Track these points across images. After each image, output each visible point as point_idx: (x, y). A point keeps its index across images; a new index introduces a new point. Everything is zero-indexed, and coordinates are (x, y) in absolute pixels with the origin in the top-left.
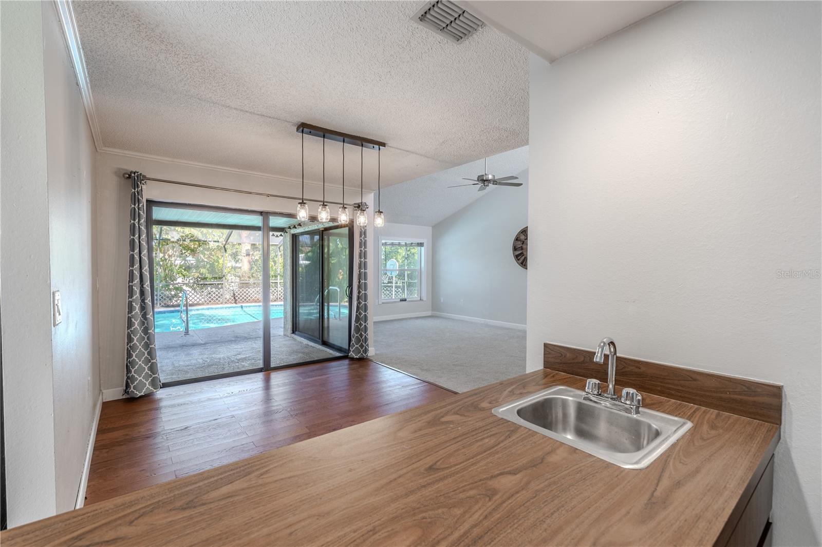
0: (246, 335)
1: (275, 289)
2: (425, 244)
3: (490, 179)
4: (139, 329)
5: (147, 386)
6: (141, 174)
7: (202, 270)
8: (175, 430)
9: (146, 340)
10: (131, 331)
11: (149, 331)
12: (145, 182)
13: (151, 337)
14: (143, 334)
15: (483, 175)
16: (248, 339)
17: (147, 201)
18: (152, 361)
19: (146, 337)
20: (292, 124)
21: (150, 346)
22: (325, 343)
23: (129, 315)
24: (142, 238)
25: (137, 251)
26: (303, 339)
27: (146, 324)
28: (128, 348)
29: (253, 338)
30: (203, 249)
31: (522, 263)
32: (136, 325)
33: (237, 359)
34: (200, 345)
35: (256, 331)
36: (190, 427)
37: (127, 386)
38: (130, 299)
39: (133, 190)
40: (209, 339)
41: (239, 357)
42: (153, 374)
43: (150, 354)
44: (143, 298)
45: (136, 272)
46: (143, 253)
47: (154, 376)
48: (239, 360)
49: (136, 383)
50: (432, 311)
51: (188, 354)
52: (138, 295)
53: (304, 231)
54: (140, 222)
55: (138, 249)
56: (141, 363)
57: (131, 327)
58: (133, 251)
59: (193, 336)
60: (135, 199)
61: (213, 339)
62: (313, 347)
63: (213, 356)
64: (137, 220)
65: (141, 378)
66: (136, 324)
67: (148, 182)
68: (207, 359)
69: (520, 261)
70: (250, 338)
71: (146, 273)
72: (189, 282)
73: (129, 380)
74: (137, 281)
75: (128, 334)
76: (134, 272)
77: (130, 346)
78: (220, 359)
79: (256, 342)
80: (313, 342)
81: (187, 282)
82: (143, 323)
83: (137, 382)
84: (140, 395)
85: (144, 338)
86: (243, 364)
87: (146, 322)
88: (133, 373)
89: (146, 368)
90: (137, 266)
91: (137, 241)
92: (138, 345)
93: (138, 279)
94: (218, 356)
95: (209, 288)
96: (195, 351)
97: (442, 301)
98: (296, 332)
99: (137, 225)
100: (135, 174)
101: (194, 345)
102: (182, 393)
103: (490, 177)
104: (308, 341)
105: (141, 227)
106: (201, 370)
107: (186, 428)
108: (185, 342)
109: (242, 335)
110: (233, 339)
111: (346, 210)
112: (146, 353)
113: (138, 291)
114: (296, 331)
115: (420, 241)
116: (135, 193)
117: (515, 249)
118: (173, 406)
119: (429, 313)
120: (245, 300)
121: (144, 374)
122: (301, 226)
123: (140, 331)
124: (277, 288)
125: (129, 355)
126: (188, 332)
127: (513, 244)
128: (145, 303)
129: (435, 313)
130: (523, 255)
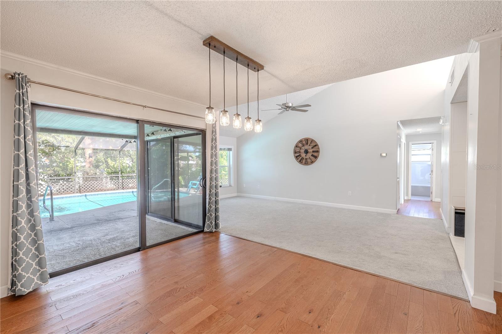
0: (106, 218)
1: (117, 181)
2: (233, 149)
3: (290, 106)
4: (26, 227)
5: (36, 280)
6: (26, 76)
7: (56, 168)
8: (82, 329)
9: (33, 236)
10: (16, 230)
11: (36, 228)
12: (30, 85)
13: (39, 234)
14: (29, 231)
15: (286, 103)
16: (108, 221)
17: (32, 104)
18: (40, 256)
19: (33, 234)
20: (200, 36)
21: (38, 242)
22: (176, 221)
23: (15, 214)
24: (28, 138)
25: (22, 150)
26: (157, 219)
27: (33, 222)
28: (13, 247)
29: (112, 220)
30: (57, 153)
31: (300, 161)
32: (23, 224)
33: (107, 240)
34: (67, 229)
35: (113, 215)
36: (97, 322)
37: (13, 284)
38: (14, 199)
39: (18, 91)
40: (75, 224)
41: (109, 237)
42: (42, 268)
43: (37, 249)
44: (29, 196)
45: (22, 172)
46: (30, 153)
47: (42, 270)
48: (109, 240)
49: (23, 280)
50: (237, 193)
51: (59, 239)
52: (24, 193)
53: (156, 138)
54: (26, 123)
55: (24, 149)
56: (28, 259)
57: (17, 225)
58: (19, 151)
59: (58, 222)
60: (20, 99)
61: (78, 223)
62: (167, 224)
63: (84, 238)
64: (22, 121)
65: (29, 275)
66: (23, 222)
67: (32, 84)
68: (79, 242)
69: (299, 160)
70: (110, 220)
71: (32, 172)
72: (44, 177)
73: (15, 279)
74: (23, 180)
75: (12, 233)
76: (20, 171)
77: (16, 245)
78: (91, 241)
79: (116, 223)
80: (166, 220)
81: (42, 178)
82: (30, 221)
83: (25, 279)
84: (28, 291)
85: (31, 234)
86: (114, 243)
87: (32, 220)
88: (20, 271)
89: (34, 264)
90: (23, 165)
91: (22, 141)
92: (25, 242)
93: (24, 178)
94: (89, 238)
95: (61, 182)
96: (65, 235)
97: (244, 186)
98: (149, 214)
99: (22, 125)
100: (19, 75)
101: (62, 230)
102: (72, 282)
103: (290, 105)
104: (161, 220)
105: (26, 127)
106: (77, 253)
107: (93, 325)
108: (52, 227)
109: (102, 218)
110: (96, 222)
111: (240, 117)
112: (33, 249)
113: (24, 190)
114: (149, 212)
115: (230, 147)
116: (19, 94)
117: (295, 152)
118: (68, 299)
119: (235, 194)
120: (93, 190)
121: (32, 270)
122: (154, 134)
123: (27, 229)
124: (119, 180)
125: (15, 253)
126: (53, 219)
127: (294, 150)
128: (31, 201)
129: (239, 194)
130: (301, 156)
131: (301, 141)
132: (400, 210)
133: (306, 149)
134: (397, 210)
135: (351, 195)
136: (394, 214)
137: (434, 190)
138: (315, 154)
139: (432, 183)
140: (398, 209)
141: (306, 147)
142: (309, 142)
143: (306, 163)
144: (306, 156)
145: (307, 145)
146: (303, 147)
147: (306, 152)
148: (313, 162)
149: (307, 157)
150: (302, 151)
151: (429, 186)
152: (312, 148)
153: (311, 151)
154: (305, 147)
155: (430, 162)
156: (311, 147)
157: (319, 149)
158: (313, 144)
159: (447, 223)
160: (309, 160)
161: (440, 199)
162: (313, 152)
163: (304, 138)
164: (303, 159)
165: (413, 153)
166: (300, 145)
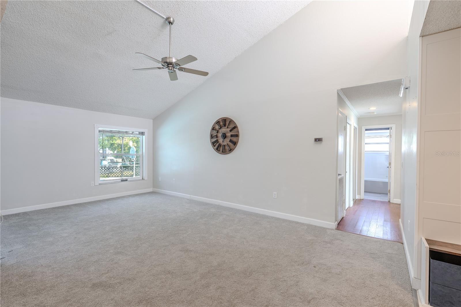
2: (146, 134)
3: (173, 62)
31: (217, 149)
50: (153, 188)
69: (216, 147)
97: (160, 180)
115: (142, 131)
117: (212, 137)
119: (151, 190)
127: (211, 133)
129: (156, 190)
130: (218, 142)
131: (218, 122)
132: (344, 218)
133: (223, 132)
134: (336, 223)
135: (276, 197)
136: (332, 229)
137: (392, 188)
138: (234, 139)
139: (390, 177)
140: (339, 219)
141: (224, 130)
142: (227, 123)
143: (224, 152)
144: (223, 141)
145: (225, 127)
146: (220, 130)
147: (224, 136)
148: (231, 150)
149: (225, 143)
150: (220, 135)
151: (387, 180)
152: (231, 131)
153: (229, 134)
154: (221, 130)
155: (388, 152)
156: (229, 130)
157: (238, 132)
158: (232, 126)
159: (413, 267)
160: (227, 148)
161: (400, 200)
162: (232, 136)
163: (221, 118)
164: (220, 145)
165: (367, 140)
166: (217, 127)
